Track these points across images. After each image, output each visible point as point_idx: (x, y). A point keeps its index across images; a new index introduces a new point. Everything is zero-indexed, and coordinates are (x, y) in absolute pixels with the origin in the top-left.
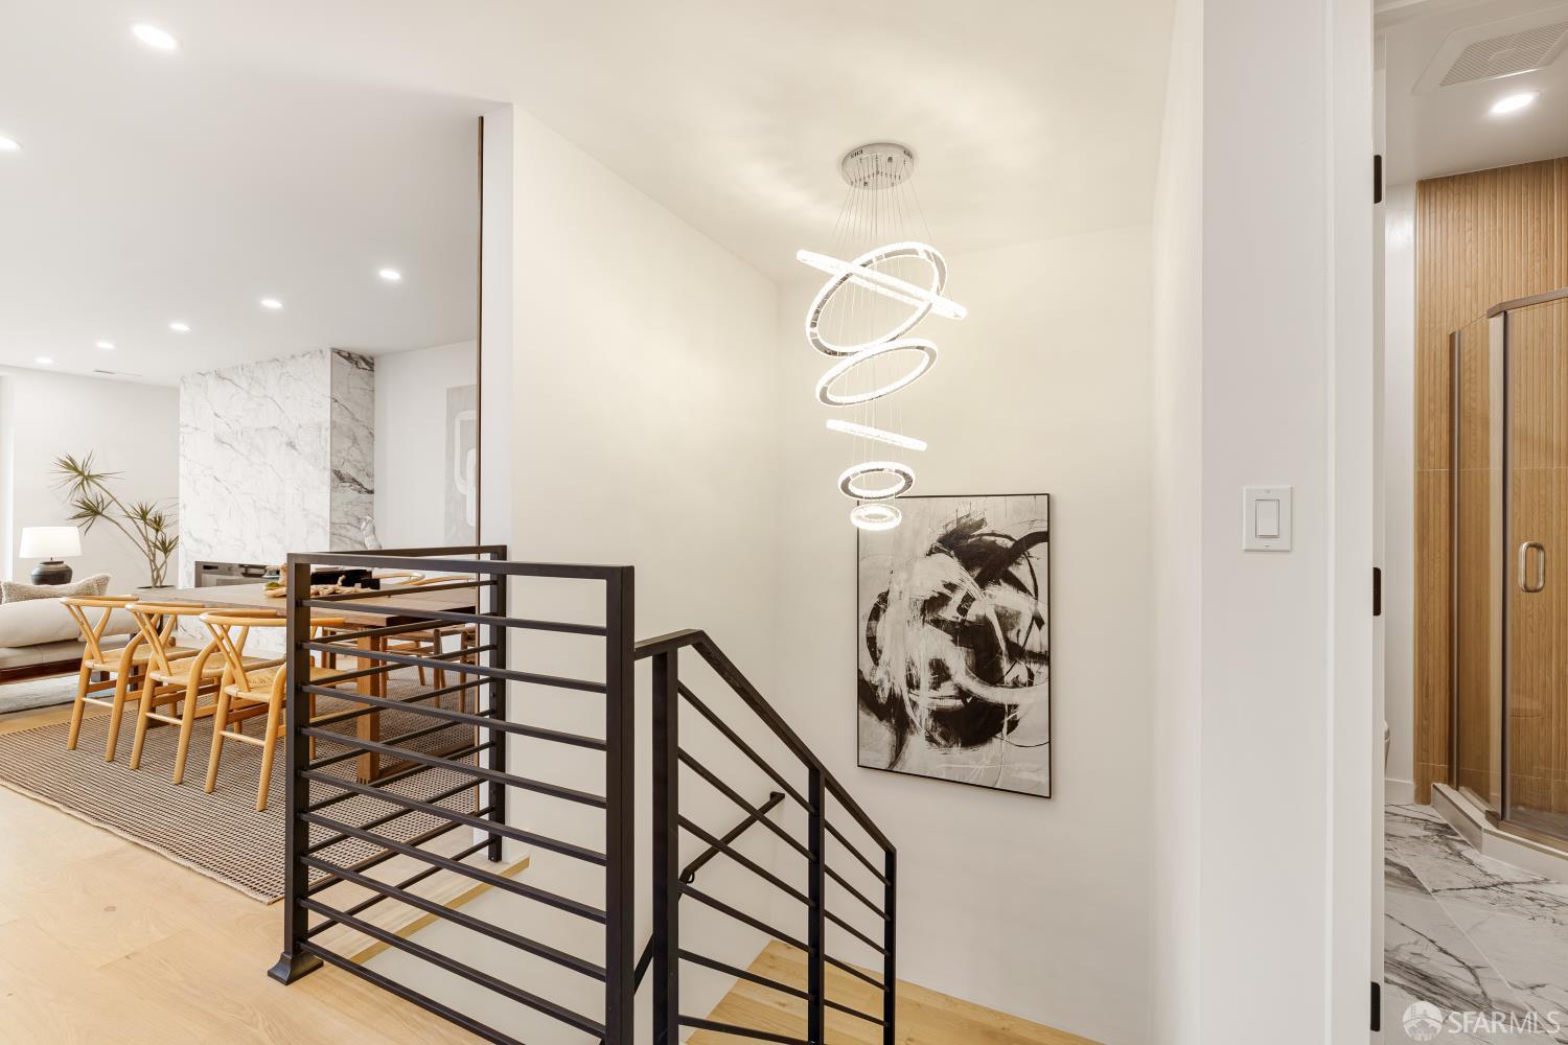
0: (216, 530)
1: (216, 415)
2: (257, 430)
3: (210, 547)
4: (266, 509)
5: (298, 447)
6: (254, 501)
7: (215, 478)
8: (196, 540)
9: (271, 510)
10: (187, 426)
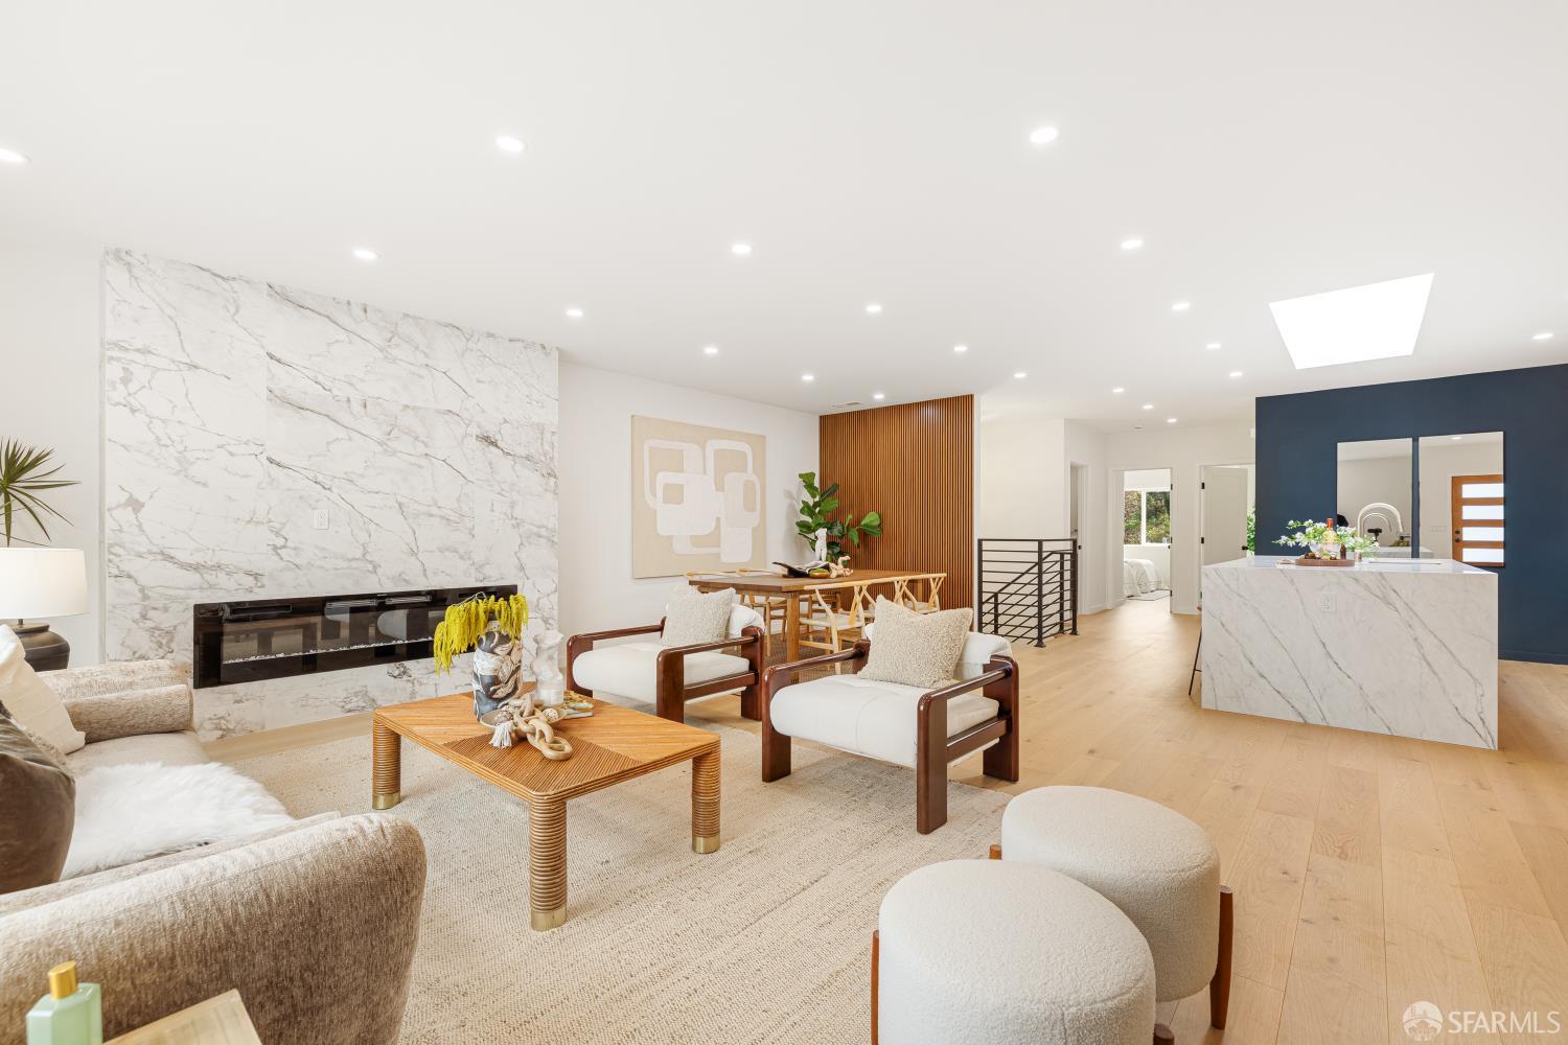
0: (275, 548)
1: (272, 357)
2: (407, 407)
3: (256, 576)
4: (431, 515)
5: (499, 444)
6: (400, 505)
7: (271, 461)
8: (196, 568)
9: (442, 517)
10: (146, 351)
